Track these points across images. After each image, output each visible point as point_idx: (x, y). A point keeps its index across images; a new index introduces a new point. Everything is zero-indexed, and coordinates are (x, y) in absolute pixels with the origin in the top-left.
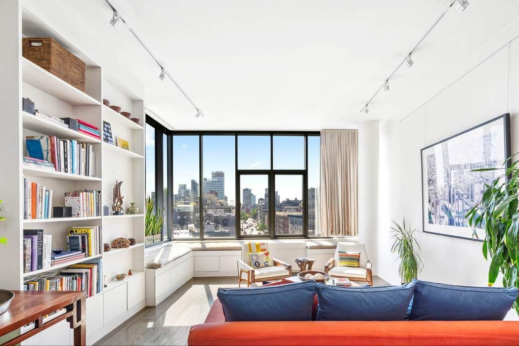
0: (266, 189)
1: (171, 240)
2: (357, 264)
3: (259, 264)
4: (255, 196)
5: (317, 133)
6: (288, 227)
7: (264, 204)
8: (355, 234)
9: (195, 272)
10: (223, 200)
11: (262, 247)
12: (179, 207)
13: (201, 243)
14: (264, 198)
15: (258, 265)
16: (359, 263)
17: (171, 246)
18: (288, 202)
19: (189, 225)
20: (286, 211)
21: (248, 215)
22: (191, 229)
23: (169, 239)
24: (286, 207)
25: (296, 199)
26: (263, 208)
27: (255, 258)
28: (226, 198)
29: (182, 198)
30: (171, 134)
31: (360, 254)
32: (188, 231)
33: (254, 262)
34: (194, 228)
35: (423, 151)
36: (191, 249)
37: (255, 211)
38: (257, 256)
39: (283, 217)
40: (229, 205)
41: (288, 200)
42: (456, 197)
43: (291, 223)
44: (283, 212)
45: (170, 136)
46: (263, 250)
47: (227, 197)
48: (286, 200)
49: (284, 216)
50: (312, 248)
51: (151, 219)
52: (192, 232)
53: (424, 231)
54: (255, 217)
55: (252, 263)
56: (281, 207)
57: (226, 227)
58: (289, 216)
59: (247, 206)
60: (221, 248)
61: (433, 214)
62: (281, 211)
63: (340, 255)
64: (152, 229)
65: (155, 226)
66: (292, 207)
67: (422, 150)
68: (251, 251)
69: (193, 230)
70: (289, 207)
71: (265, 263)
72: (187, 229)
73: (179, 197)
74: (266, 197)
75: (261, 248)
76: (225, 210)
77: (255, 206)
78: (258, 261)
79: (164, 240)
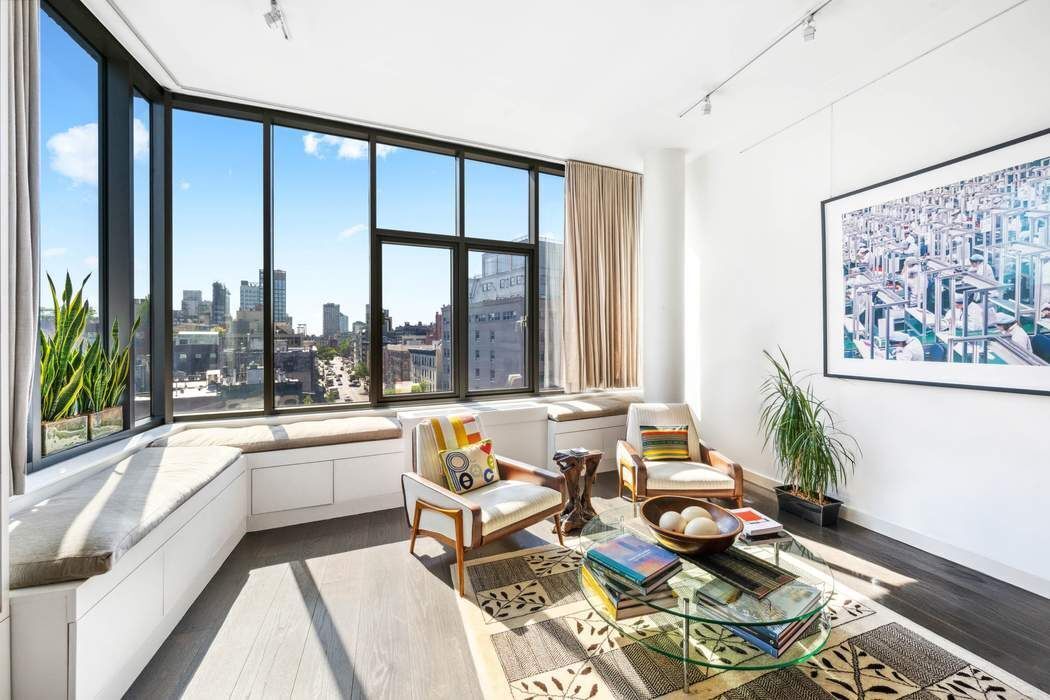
0: (367, 306)
1: (163, 422)
2: (684, 452)
3: (471, 480)
4: (347, 318)
5: (557, 169)
6: (409, 370)
7: (364, 331)
8: (628, 385)
9: (251, 515)
10: (284, 324)
11: (469, 430)
12: (183, 336)
13: (272, 425)
14: (364, 320)
15: (467, 484)
16: (687, 450)
17: (161, 444)
18: (407, 329)
19: (209, 372)
20: (405, 343)
21: (334, 351)
22: (213, 379)
23: (157, 419)
24: (405, 337)
25: (420, 323)
26: (363, 339)
27: (457, 463)
28: (289, 320)
29: (191, 317)
30: (164, 100)
31: (687, 428)
32: (204, 383)
33: (458, 475)
34: (220, 377)
35: (827, 205)
36: (239, 450)
37: (348, 343)
38: (462, 456)
39: (401, 354)
40: (296, 333)
41: (407, 324)
42: (956, 297)
43: (415, 363)
44: (399, 345)
45: (159, 109)
46: (474, 438)
47: (291, 318)
48: (403, 325)
49: (402, 352)
50: (563, 419)
51: (78, 361)
52: (214, 385)
53: (826, 374)
54: (346, 354)
55: (450, 481)
56: (395, 337)
57: (290, 375)
58: (411, 351)
59: (332, 334)
60: (338, 436)
61: (861, 337)
62: (396, 344)
63: (643, 434)
64: (84, 393)
65: (98, 382)
66: (415, 337)
67: (823, 204)
68: (443, 445)
69: (219, 381)
70: (410, 337)
71: (485, 474)
72: (203, 379)
73: (185, 316)
74: (367, 318)
75: (467, 434)
76: (288, 342)
77: (346, 335)
78: (467, 471)
79: (138, 423)
